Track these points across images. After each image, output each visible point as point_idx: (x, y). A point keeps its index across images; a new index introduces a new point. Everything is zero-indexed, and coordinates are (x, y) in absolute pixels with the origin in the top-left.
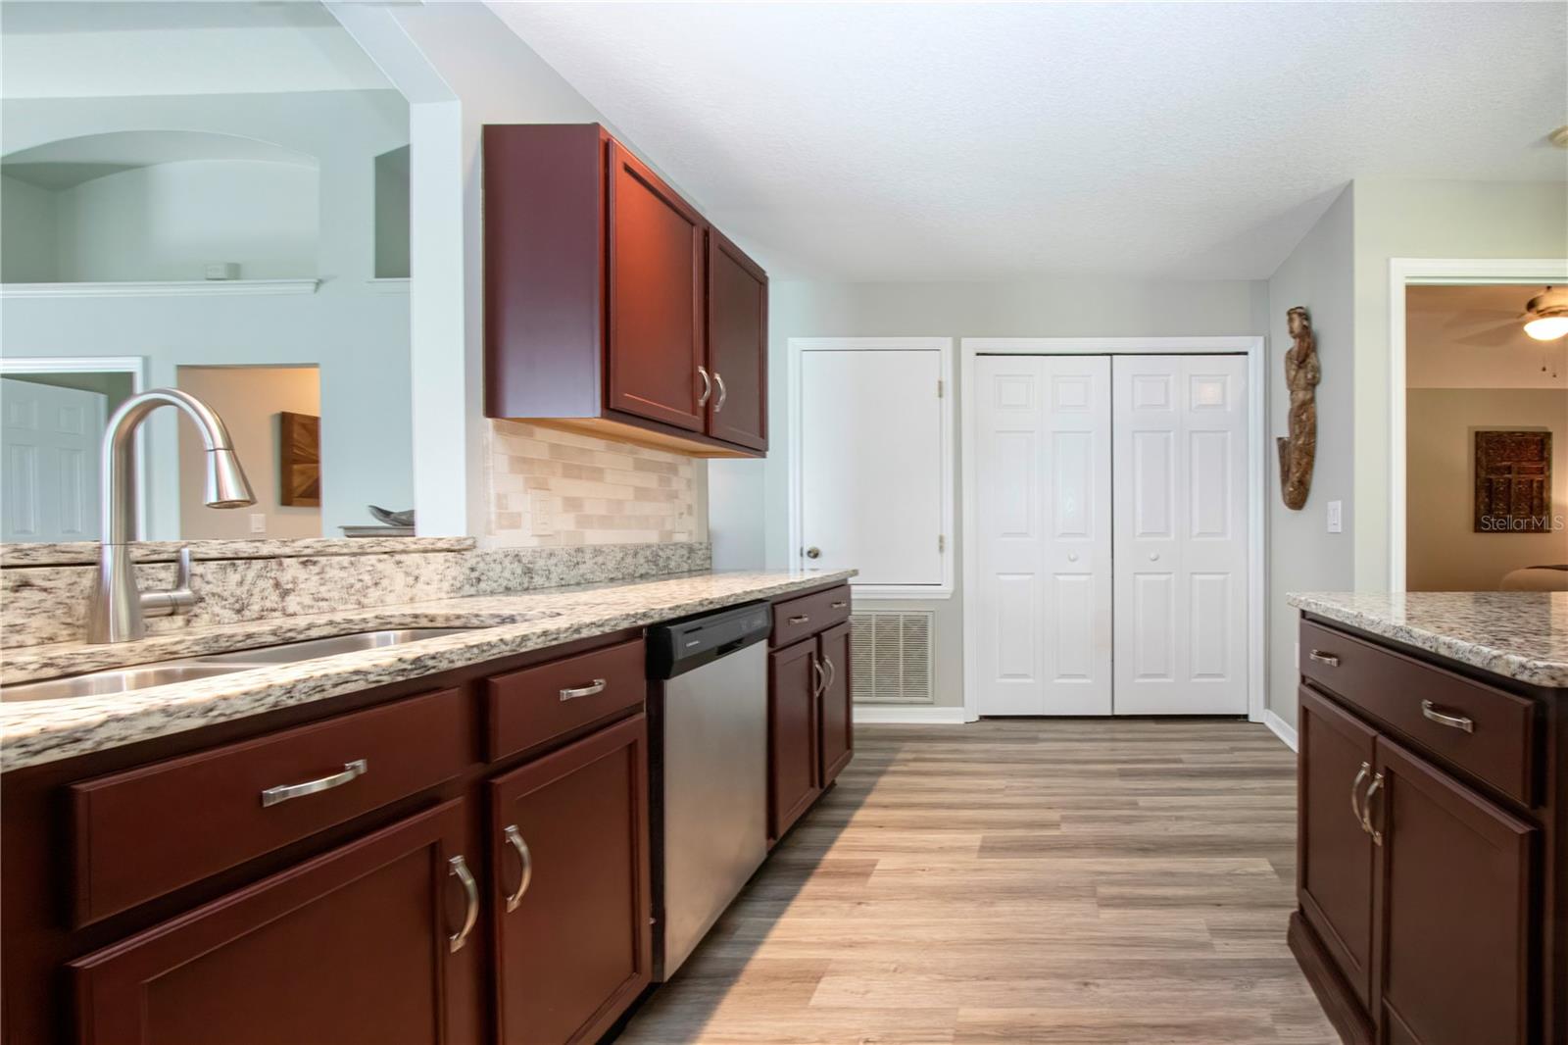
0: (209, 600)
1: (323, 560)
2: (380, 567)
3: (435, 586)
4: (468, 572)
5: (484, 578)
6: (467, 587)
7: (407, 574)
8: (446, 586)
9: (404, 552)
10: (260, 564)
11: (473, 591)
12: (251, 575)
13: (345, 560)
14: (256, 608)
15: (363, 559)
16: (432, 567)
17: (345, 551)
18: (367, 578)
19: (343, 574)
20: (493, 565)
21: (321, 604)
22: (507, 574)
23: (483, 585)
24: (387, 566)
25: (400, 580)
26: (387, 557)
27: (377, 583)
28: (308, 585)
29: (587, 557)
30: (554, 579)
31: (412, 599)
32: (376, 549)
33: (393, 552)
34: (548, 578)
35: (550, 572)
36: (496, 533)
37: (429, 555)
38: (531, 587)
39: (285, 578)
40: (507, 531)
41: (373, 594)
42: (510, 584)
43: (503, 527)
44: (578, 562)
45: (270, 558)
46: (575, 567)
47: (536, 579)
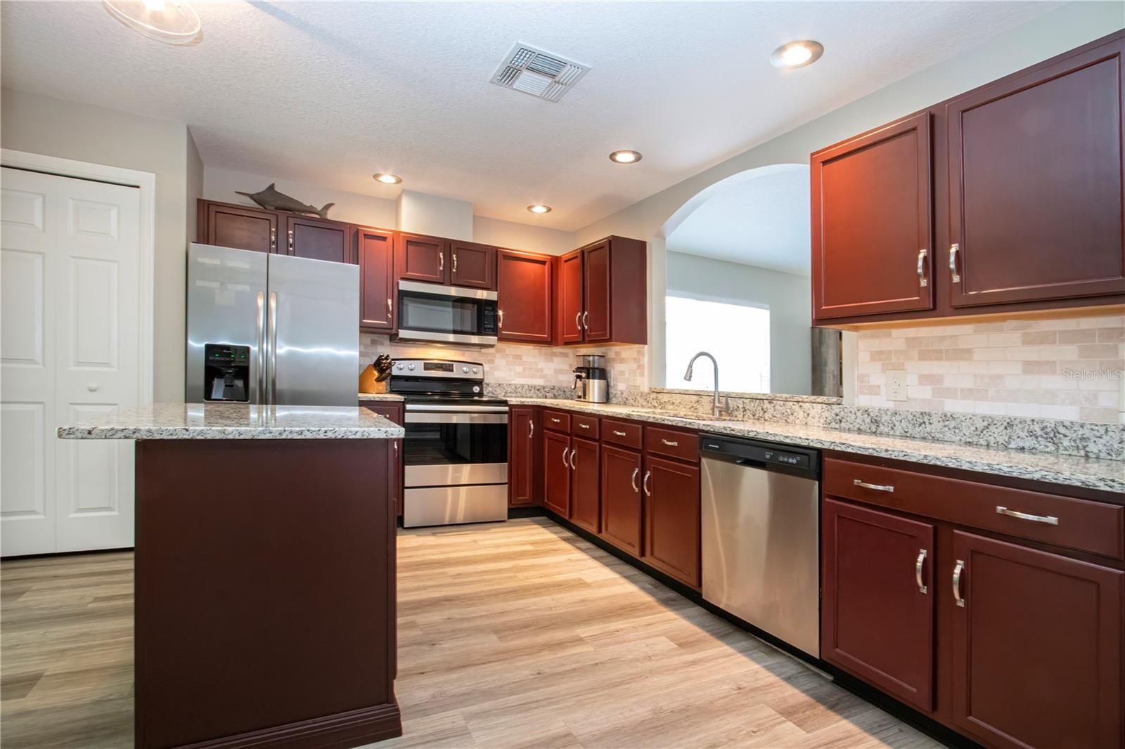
0: (748, 411)
1: (775, 402)
2: (793, 407)
3: (817, 419)
4: (834, 416)
5: (843, 420)
6: (834, 423)
7: (804, 412)
8: (822, 421)
9: (802, 402)
10: (758, 401)
11: (837, 426)
12: (757, 404)
13: (782, 403)
14: (757, 415)
15: (788, 403)
16: (815, 410)
17: (780, 399)
18: (789, 411)
19: (781, 408)
20: (849, 414)
21: (775, 418)
22: (859, 421)
23: (843, 424)
24: (796, 407)
25: (801, 413)
26: (796, 403)
27: (792, 414)
28: (771, 411)
29: (934, 420)
30: (898, 431)
31: (806, 423)
32: (791, 399)
33: (798, 402)
34: (892, 429)
35: (894, 425)
36: (858, 397)
37: (814, 405)
38: (878, 432)
39: (765, 407)
40: (868, 396)
41: (791, 418)
42: (861, 428)
43: (865, 394)
44: (924, 422)
45: (760, 399)
46: (920, 425)
47: (882, 427)
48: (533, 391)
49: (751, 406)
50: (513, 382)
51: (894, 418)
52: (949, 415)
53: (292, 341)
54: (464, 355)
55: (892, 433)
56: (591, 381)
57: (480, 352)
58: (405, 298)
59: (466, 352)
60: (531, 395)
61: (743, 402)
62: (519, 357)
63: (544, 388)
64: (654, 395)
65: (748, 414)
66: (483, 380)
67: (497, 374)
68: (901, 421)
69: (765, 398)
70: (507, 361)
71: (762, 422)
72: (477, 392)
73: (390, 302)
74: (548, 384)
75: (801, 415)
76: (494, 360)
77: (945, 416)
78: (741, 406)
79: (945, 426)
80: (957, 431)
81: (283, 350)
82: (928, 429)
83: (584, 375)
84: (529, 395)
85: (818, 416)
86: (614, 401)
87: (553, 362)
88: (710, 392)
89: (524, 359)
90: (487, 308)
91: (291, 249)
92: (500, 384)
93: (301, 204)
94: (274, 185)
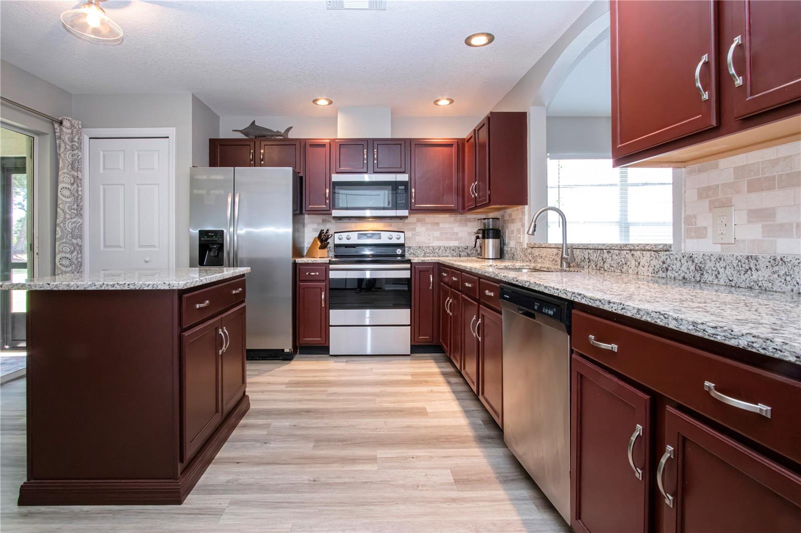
0: (591, 262)
1: (612, 251)
3: (647, 267)
4: (661, 264)
5: (670, 268)
6: (661, 272)
7: (635, 260)
8: (651, 269)
9: (634, 250)
10: (599, 251)
11: (664, 275)
12: (598, 254)
13: (617, 252)
14: (599, 266)
15: (622, 252)
16: (645, 258)
17: (616, 248)
18: (623, 260)
19: (617, 258)
20: (675, 262)
21: (612, 268)
22: (684, 268)
23: (669, 273)
24: (629, 256)
25: (633, 262)
26: (629, 252)
27: (626, 264)
28: (609, 261)
29: (762, 264)
30: (723, 279)
31: (637, 273)
32: (625, 248)
33: (631, 250)
34: (717, 277)
35: (719, 273)
36: (685, 242)
37: (644, 252)
38: (702, 281)
39: (604, 257)
40: (695, 240)
41: (625, 267)
42: (686, 276)
43: (692, 238)
44: (750, 268)
45: (601, 249)
46: (746, 272)
47: (706, 276)
48: (448, 251)
49: (594, 256)
50: (431, 245)
51: (718, 265)
52: (779, 258)
53: (249, 224)
54: (391, 226)
55: (716, 281)
56: (486, 240)
57: (404, 222)
58: (336, 187)
59: (393, 224)
60: (447, 254)
61: (589, 253)
62: (438, 224)
63: (459, 248)
64: (529, 250)
65: (592, 264)
66: (404, 244)
67: (418, 238)
68: (725, 268)
69: (604, 247)
70: (427, 228)
71: (602, 272)
72: (400, 253)
73: (328, 191)
74: (463, 245)
75: (633, 263)
76: (415, 228)
77: (774, 260)
78: (587, 257)
79: (774, 273)
80: (788, 278)
81: (242, 231)
82: (755, 277)
83: (480, 235)
84: (445, 254)
85: (647, 264)
86: (507, 256)
87: (467, 226)
88: (559, 244)
89: (441, 225)
90: (400, 187)
91: (262, 163)
92: (420, 247)
93: (271, 131)
94: (254, 121)
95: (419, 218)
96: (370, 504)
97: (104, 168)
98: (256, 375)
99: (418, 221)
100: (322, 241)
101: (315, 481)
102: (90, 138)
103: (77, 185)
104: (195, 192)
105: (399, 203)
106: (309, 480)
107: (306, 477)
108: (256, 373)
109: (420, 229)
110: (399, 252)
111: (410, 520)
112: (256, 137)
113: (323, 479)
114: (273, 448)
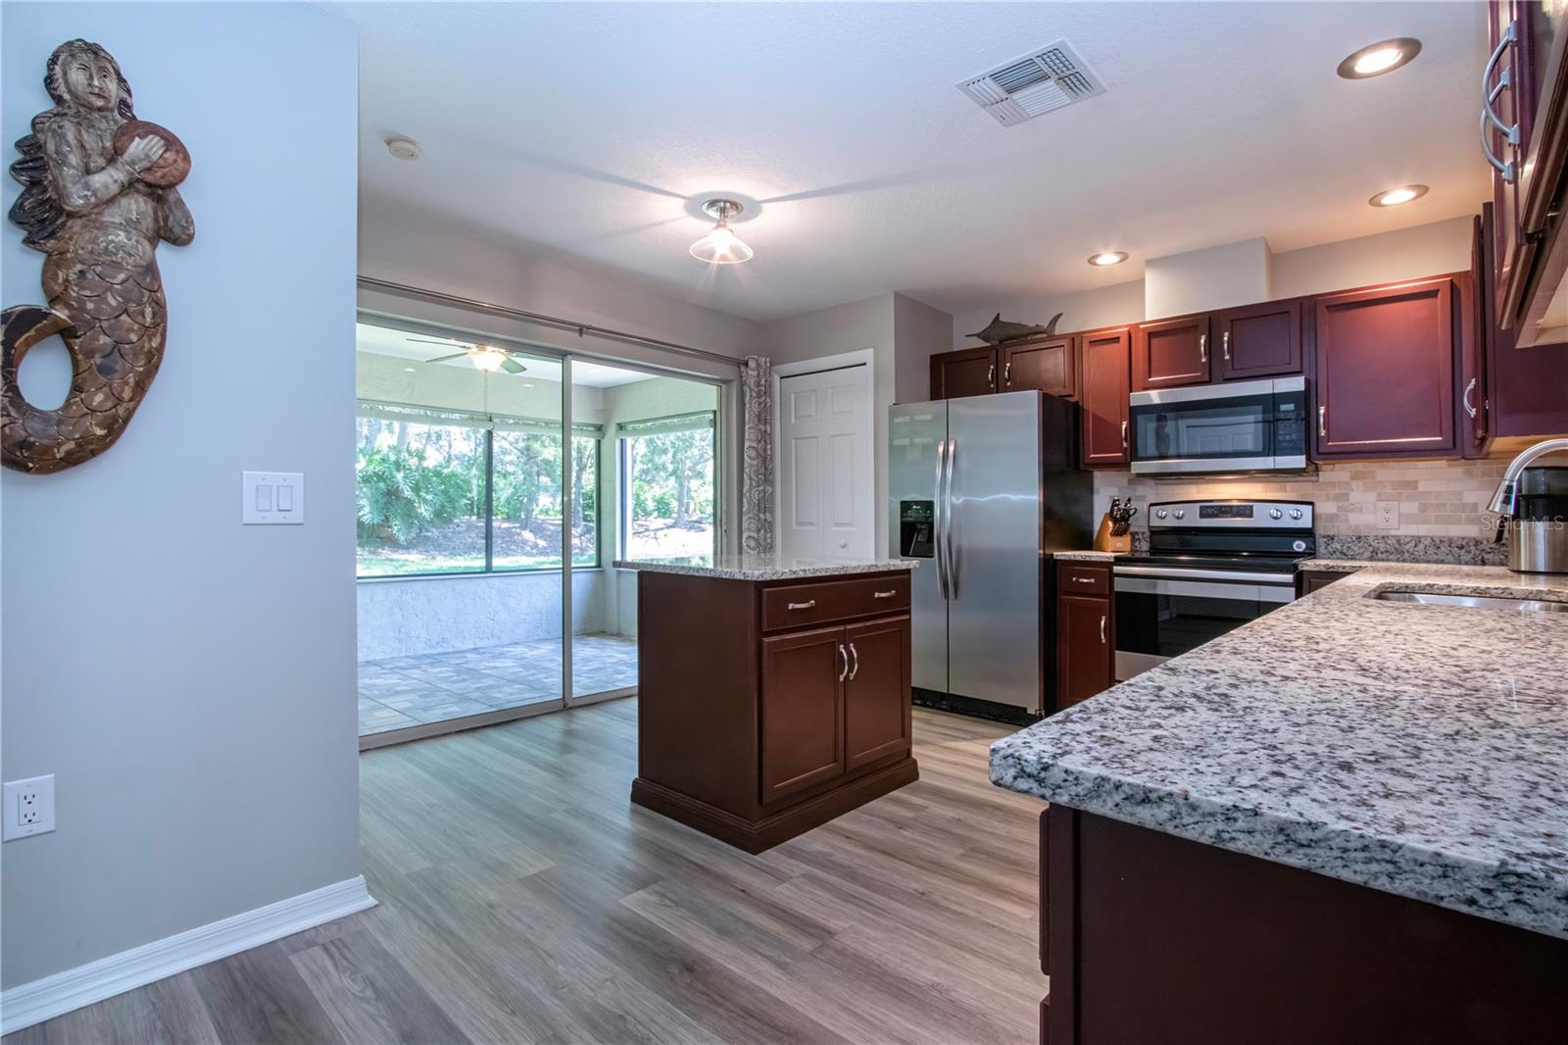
48: (1444, 549)
54: (1283, 490)
66: (1314, 529)
67: (1355, 519)
72: (1299, 550)
73: (1123, 426)
89: (1422, 487)
90: (1283, 407)
91: (1009, 384)
92: (1359, 538)
93: (1025, 326)
94: (998, 315)
95: (1356, 472)
96: (973, 952)
97: (796, 417)
98: (965, 739)
99: (1352, 478)
100: (1115, 521)
101: (923, 894)
102: (782, 378)
103: (765, 442)
104: (896, 442)
105: (1280, 442)
106: (916, 890)
107: (915, 885)
108: (969, 736)
109: (1359, 495)
110: (1299, 546)
111: (1009, 995)
112: (1000, 342)
113: (936, 897)
114: (905, 837)
